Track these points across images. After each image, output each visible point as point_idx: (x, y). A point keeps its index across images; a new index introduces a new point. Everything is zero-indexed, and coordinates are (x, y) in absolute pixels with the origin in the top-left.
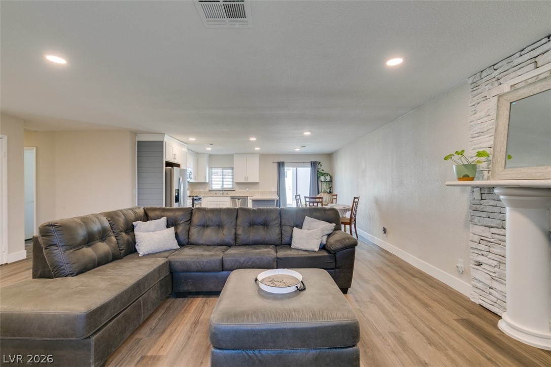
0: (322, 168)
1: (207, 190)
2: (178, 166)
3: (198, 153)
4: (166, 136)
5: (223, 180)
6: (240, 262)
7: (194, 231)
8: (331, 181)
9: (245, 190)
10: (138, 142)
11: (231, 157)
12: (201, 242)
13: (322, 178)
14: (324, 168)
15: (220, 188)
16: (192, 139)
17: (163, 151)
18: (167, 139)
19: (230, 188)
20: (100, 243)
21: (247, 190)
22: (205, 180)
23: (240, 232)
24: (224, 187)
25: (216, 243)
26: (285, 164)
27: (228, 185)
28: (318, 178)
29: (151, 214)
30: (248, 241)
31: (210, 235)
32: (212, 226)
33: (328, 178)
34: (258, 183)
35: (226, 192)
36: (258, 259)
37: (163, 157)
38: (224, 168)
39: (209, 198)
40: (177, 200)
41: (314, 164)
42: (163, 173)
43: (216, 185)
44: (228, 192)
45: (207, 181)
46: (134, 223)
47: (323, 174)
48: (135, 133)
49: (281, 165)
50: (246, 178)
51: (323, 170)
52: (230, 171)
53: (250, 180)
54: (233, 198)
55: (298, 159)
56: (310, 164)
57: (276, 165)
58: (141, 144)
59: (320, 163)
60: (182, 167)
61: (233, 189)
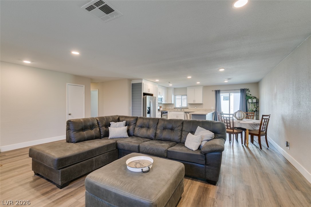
0: (250, 93)
1: (173, 108)
2: (152, 95)
3: (168, 88)
4: (143, 80)
5: (182, 102)
6: (147, 149)
7: (137, 129)
8: (257, 102)
9: (194, 108)
10: (132, 84)
11: (186, 88)
12: (139, 135)
13: (250, 101)
14: (252, 93)
15: (179, 106)
16: (157, 80)
17: (141, 88)
18: (144, 82)
19: (186, 107)
20: (91, 131)
21: (196, 108)
22: (172, 102)
23: (158, 132)
24: (182, 106)
25: (145, 137)
26: (221, 91)
27: (185, 105)
28: (247, 101)
29: (121, 119)
30: (161, 138)
31: (144, 132)
32: (145, 127)
33: (255, 101)
34: (202, 104)
35: (183, 109)
36: (156, 149)
37: (141, 91)
38: (182, 95)
39: (172, 112)
40: (149, 113)
41: (243, 91)
42: (141, 99)
43: (178, 105)
44: (184, 109)
45: (173, 103)
46: (111, 123)
47: (251, 98)
48: (130, 80)
49: (217, 92)
50: (194, 101)
51: (250, 95)
52: (185, 97)
53: (196, 103)
54: (186, 112)
55: (230, 88)
56: (240, 91)
57: (214, 92)
58: (133, 85)
59: (248, 89)
60: (154, 96)
61: (187, 107)
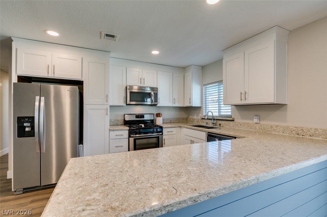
1: (200, 117)
3: (184, 68)
5: (219, 102)
9: (251, 122)
34: (286, 104)
35: (220, 122)
38: (220, 83)
39: (184, 128)
44: (223, 122)
50: (244, 95)
53: (252, 100)
61: (231, 116)
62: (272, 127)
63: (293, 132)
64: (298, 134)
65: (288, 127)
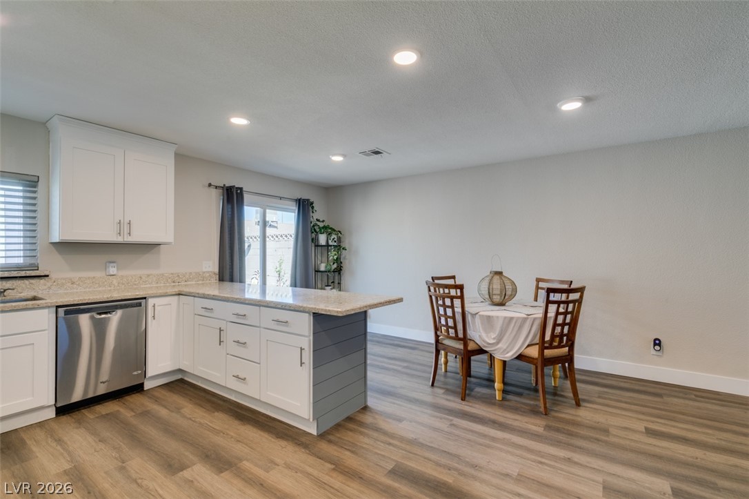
0: (316, 215)
8: (339, 247)
11: (36, 129)
26: (246, 197)
41: (304, 206)
47: (323, 230)
49: (233, 197)
51: (318, 220)
56: (297, 204)
57: (218, 195)
59: (312, 204)
62: (141, 277)
63: (169, 280)
64: (174, 282)
65: (163, 274)
